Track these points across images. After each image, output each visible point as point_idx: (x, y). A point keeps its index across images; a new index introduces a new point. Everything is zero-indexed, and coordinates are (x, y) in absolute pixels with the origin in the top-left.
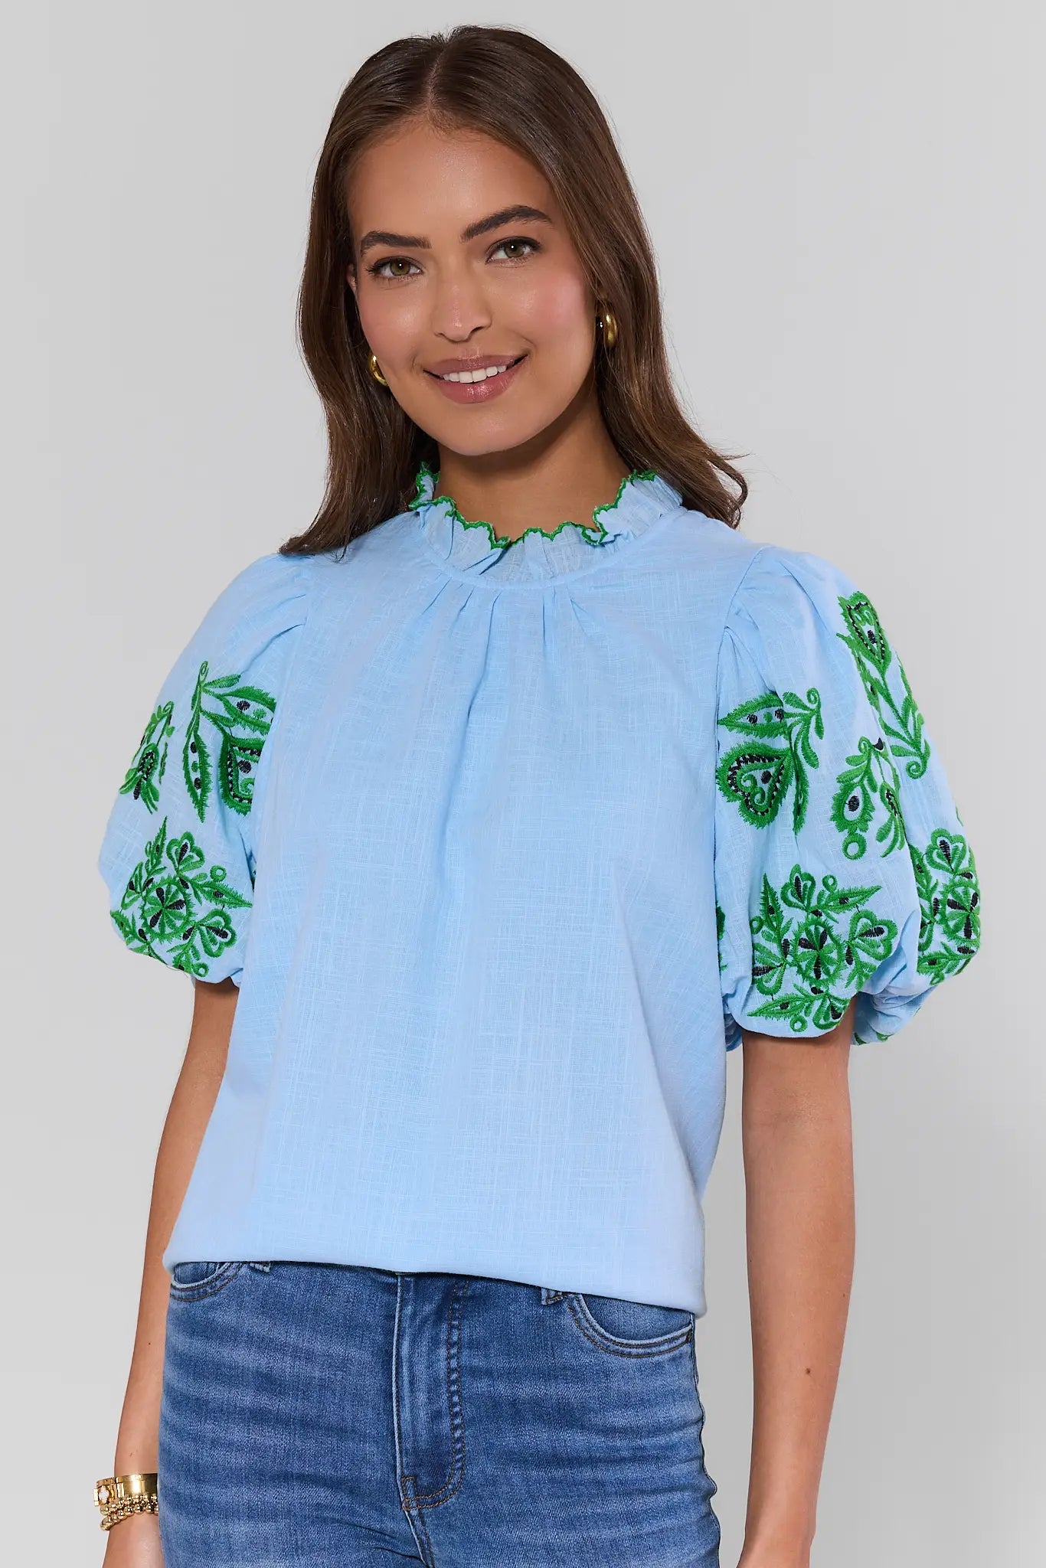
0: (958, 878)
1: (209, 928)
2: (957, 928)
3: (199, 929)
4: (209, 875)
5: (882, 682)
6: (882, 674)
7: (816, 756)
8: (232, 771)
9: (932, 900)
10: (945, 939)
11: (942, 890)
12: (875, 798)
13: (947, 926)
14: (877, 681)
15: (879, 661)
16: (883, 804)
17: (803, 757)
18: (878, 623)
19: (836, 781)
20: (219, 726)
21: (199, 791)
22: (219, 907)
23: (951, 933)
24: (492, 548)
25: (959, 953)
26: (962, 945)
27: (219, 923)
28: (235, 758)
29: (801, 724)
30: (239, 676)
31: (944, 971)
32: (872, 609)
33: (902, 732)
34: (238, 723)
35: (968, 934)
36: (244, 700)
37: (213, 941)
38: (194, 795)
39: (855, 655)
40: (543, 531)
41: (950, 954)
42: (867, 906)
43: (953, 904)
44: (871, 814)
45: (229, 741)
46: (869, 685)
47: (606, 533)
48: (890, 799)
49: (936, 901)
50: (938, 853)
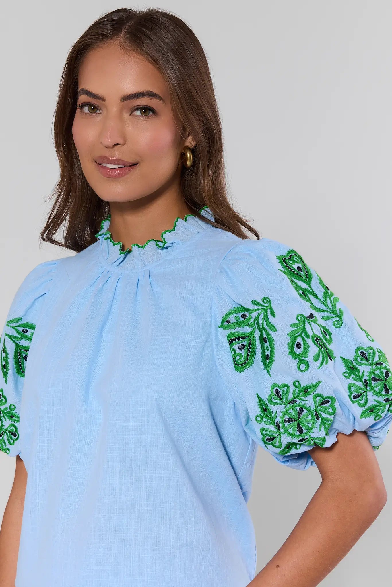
0: (374, 367)
1: (10, 432)
2: (381, 391)
3: (6, 432)
4: (9, 408)
5: (309, 289)
6: (309, 285)
7: (274, 326)
8: (21, 361)
9: (363, 381)
10: (375, 397)
11: (368, 374)
12: (310, 342)
13: (375, 391)
14: (306, 290)
15: (305, 280)
16: (313, 344)
17: (268, 328)
18: (303, 262)
19: (287, 336)
20: (13, 340)
21: (5, 370)
22: (13, 422)
23: (379, 394)
24: (120, 254)
25: (385, 402)
26: (385, 398)
27: (13, 430)
28: (22, 355)
29: (263, 313)
30: (22, 318)
31: (380, 413)
32: (299, 256)
33: (326, 309)
34: (23, 339)
35: (387, 392)
36: (25, 328)
37: (11, 438)
38: (3, 372)
39: (289, 279)
40: (139, 245)
41: (381, 404)
42: (318, 391)
43: (375, 380)
44: (309, 349)
45: (18, 346)
46: (301, 292)
47: (166, 243)
48: (317, 342)
49: (366, 381)
50: (360, 358)
